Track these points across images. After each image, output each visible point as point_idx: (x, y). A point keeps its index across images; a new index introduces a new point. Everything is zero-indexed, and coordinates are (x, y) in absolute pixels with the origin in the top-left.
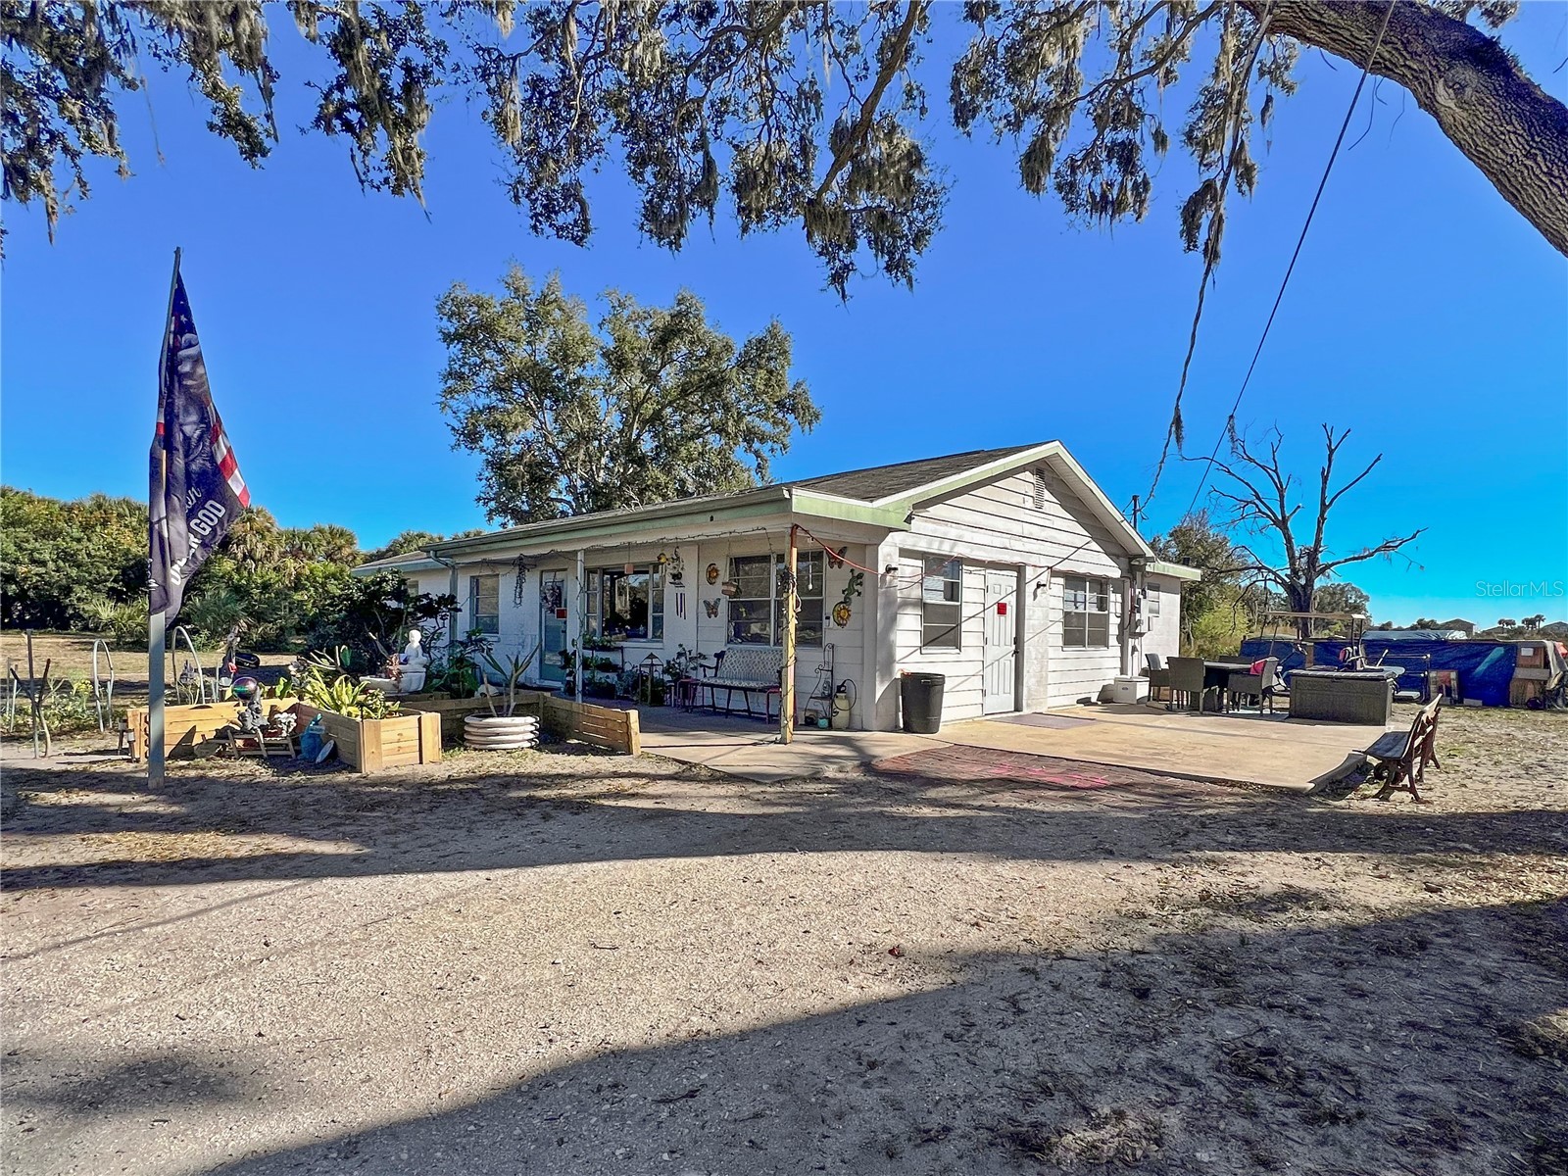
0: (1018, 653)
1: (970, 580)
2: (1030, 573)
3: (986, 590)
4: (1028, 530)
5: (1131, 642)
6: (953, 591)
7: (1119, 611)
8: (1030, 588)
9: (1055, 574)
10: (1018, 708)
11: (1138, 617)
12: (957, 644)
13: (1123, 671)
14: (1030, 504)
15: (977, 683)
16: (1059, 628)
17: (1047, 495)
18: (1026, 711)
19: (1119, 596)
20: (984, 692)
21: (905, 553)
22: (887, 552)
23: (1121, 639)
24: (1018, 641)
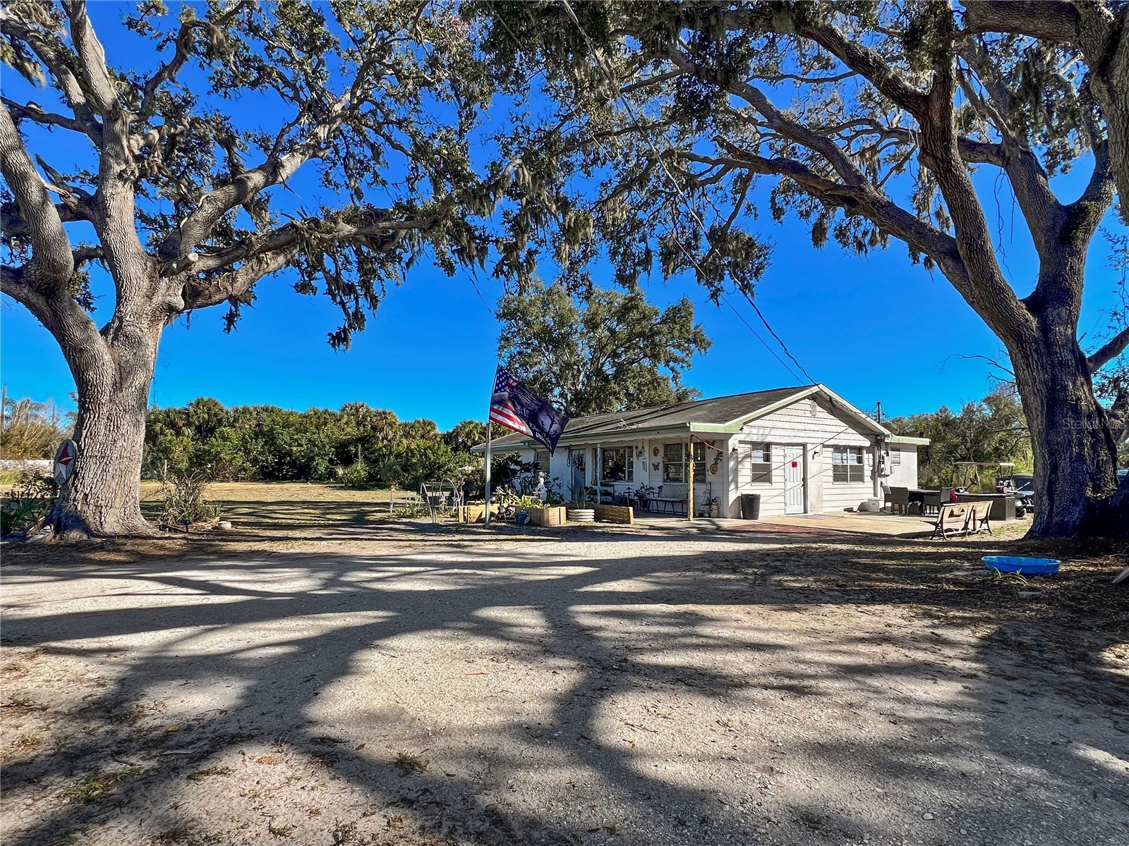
0: (805, 485)
1: (775, 452)
2: (809, 447)
3: (785, 456)
4: (807, 426)
5: (879, 480)
6: (767, 458)
7: (871, 463)
8: (810, 455)
9: (825, 446)
10: (805, 512)
11: (882, 466)
12: (770, 481)
13: (875, 495)
14: (808, 414)
15: (782, 499)
16: (831, 473)
17: (819, 408)
18: (809, 513)
19: (871, 455)
20: (786, 504)
21: (741, 442)
22: (732, 443)
23: (873, 478)
24: (804, 480)
